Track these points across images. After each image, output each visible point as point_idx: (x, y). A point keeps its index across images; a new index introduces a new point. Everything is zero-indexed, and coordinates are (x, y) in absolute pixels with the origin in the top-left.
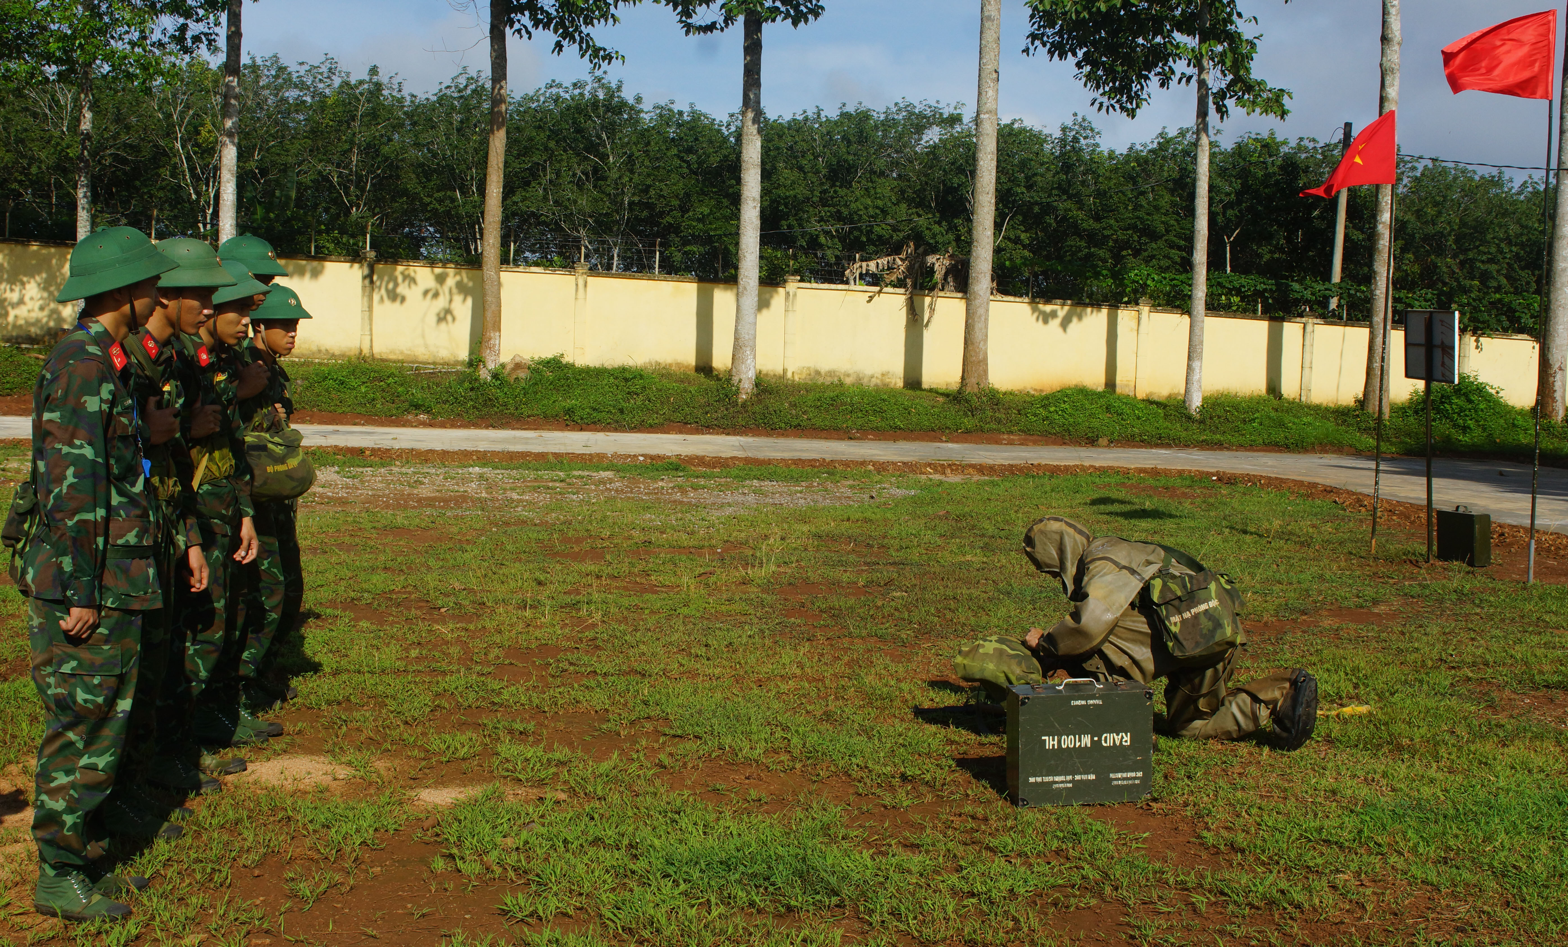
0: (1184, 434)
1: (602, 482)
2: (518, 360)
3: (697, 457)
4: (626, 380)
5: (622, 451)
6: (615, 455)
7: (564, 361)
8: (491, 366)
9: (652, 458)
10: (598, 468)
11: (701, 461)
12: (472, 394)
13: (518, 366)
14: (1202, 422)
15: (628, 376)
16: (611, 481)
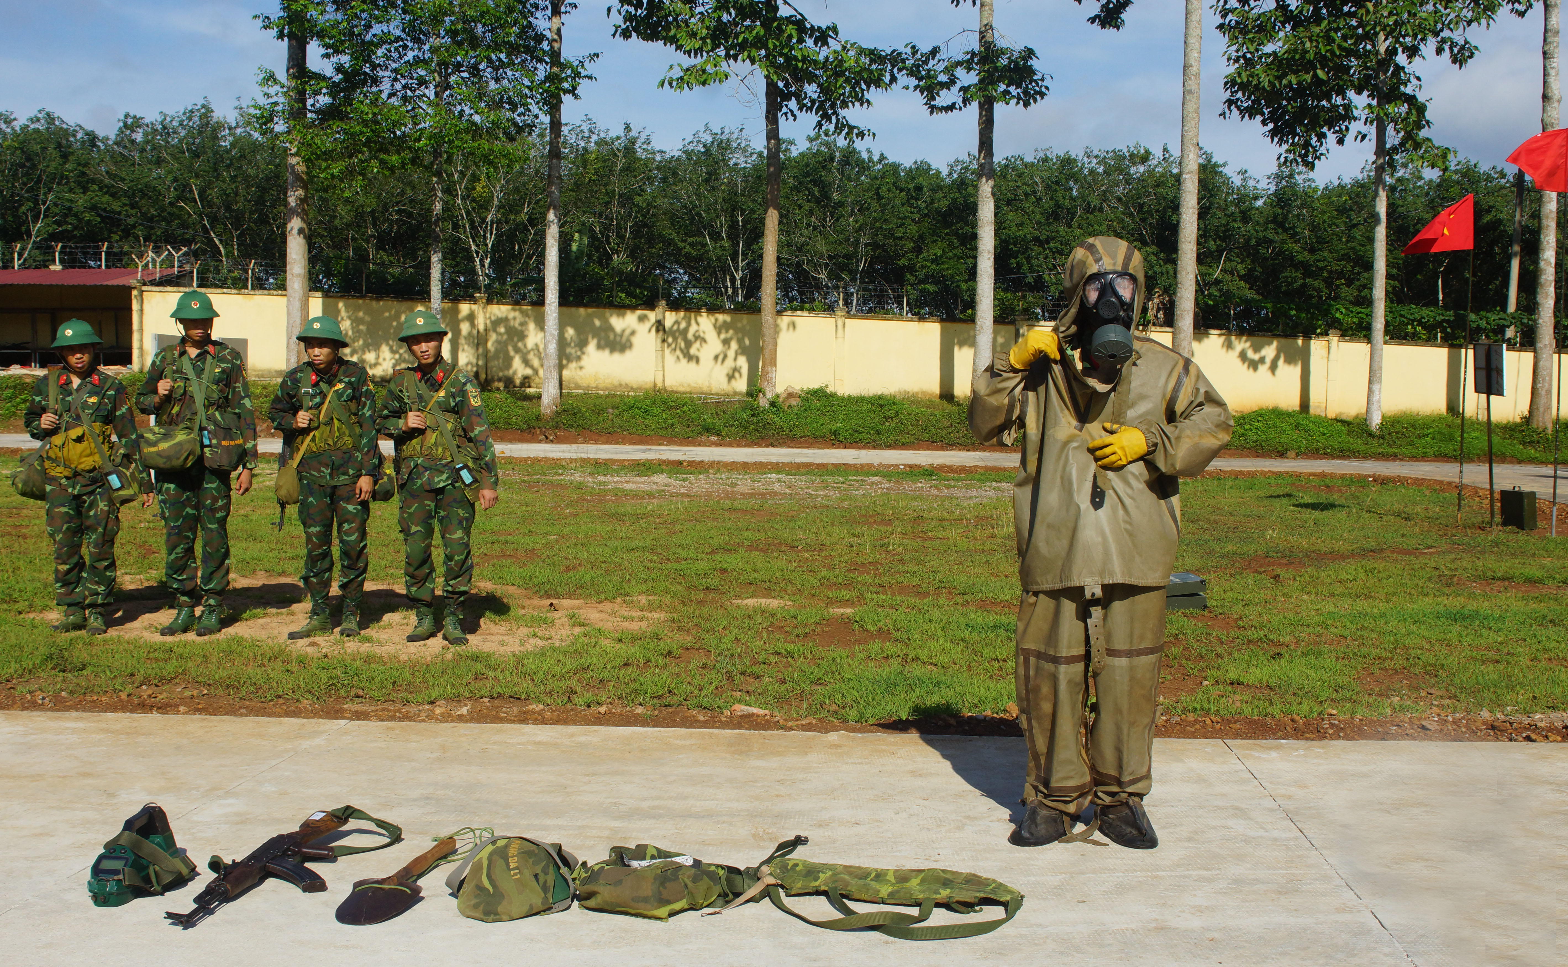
0: (1363, 448)
1: (873, 483)
2: (790, 390)
3: (947, 466)
4: (882, 406)
5: (885, 462)
6: (880, 465)
7: (828, 390)
8: (769, 396)
9: (910, 466)
10: (868, 475)
11: (950, 469)
12: (754, 419)
13: (790, 395)
14: (1382, 437)
15: (882, 402)
16: (881, 483)
